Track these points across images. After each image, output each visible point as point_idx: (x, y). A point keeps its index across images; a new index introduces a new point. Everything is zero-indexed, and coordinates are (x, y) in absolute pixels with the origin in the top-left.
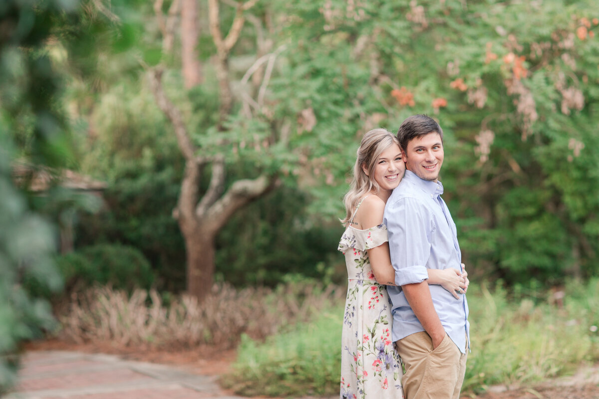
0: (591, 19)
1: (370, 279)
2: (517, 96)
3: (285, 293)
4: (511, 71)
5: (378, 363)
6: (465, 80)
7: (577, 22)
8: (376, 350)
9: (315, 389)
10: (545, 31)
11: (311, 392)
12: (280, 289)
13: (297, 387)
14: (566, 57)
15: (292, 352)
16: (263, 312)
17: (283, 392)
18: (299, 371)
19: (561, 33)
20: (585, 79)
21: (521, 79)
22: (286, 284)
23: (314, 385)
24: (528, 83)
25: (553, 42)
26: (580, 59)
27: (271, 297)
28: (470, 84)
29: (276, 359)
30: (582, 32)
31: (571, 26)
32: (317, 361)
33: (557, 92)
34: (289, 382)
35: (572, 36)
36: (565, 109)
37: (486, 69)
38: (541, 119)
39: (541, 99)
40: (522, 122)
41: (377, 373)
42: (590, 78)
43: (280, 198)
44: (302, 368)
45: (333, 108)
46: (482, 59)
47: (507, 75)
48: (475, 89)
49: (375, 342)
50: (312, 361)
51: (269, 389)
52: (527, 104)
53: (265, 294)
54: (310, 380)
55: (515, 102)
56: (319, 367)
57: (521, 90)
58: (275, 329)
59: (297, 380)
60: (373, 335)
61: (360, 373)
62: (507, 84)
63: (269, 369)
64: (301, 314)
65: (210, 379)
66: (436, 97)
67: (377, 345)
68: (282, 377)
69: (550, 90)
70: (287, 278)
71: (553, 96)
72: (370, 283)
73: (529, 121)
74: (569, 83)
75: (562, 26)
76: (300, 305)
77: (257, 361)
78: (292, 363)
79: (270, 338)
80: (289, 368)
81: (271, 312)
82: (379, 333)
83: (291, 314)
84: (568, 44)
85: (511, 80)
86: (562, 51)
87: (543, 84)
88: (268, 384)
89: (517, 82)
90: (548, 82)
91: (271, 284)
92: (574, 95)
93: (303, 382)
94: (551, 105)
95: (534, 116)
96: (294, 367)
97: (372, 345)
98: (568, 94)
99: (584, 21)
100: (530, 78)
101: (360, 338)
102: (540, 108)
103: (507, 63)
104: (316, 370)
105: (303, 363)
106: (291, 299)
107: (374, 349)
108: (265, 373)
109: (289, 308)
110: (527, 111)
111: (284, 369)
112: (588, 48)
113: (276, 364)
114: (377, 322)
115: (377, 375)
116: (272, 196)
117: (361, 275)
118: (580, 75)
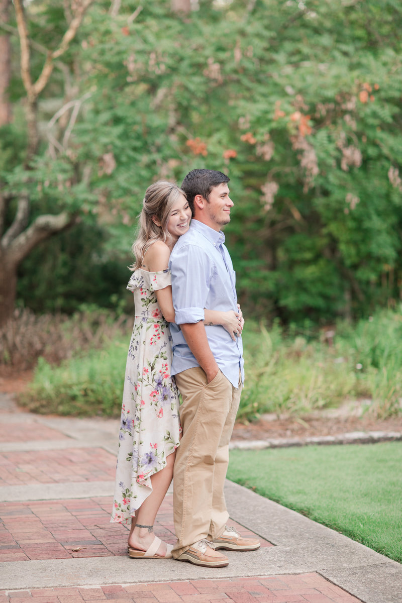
0: (372, 84)
1: (154, 318)
2: (301, 152)
3: (81, 320)
4: (297, 128)
5: (155, 394)
6: (254, 134)
7: (360, 86)
8: (154, 382)
9: (104, 410)
10: (330, 93)
11: (100, 412)
12: (76, 316)
13: (87, 408)
14: (347, 118)
15: (85, 376)
16: (60, 338)
17: (74, 412)
18: (90, 393)
19: (345, 96)
20: (364, 140)
21: (306, 137)
22: (82, 313)
23: (103, 406)
24: (312, 140)
25: (337, 103)
26: (361, 121)
27: (68, 324)
28: (259, 138)
29: (69, 382)
30: (364, 96)
31: (354, 89)
32: (106, 386)
33: (338, 149)
34: (80, 403)
35: (354, 99)
36: (344, 166)
37: (274, 125)
38: (322, 174)
39: (323, 155)
40: (304, 175)
41: (154, 403)
42: (368, 138)
43: (80, 232)
44: (92, 391)
45: (131, 153)
46: (271, 116)
47: (293, 132)
48: (263, 143)
49: (154, 375)
50: (102, 385)
51: (61, 408)
52: (310, 159)
53: (62, 321)
54: (100, 402)
55: (299, 157)
56: (108, 391)
57: (305, 146)
58: (70, 353)
59: (87, 402)
60: (152, 369)
61: (138, 402)
62: (293, 140)
63: (63, 390)
64: (95, 341)
65: (8, 397)
66: (227, 148)
67: (156, 377)
68: (74, 398)
69: (331, 148)
70: (83, 307)
71: (334, 153)
72: (153, 321)
73: (311, 175)
74: (349, 142)
75: (345, 89)
76: (94, 333)
77: (51, 382)
78: (84, 386)
79: (65, 362)
80: (80, 390)
81: (67, 338)
82: (158, 367)
83: (85, 340)
84: (350, 106)
85: (296, 137)
86: (345, 112)
87: (325, 142)
88: (61, 403)
89: (301, 138)
90: (330, 140)
91: (69, 312)
92: (353, 153)
93: (92, 403)
94: (332, 162)
95: (316, 170)
96: (85, 390)
97: (151, 377)
98: (348, 152)
99: (366, 86)
100: (314, 135)
101: (141, 370)
102: (321, 164)
103: (294, 121)
104: (106, 393)
105: (94, 387)
106: (86, 326)
107: (153, 381)
108: (58, 393)
109: (84, 335)
110: (310, 166)
111: (76, 391)
112: (368, 111)
113: (70, 387)
114: (157, 357)
115: (153, 405)
116: (73, 230)
117: (146, 313)
118: (359, 135)
